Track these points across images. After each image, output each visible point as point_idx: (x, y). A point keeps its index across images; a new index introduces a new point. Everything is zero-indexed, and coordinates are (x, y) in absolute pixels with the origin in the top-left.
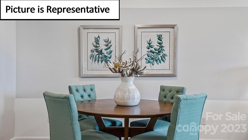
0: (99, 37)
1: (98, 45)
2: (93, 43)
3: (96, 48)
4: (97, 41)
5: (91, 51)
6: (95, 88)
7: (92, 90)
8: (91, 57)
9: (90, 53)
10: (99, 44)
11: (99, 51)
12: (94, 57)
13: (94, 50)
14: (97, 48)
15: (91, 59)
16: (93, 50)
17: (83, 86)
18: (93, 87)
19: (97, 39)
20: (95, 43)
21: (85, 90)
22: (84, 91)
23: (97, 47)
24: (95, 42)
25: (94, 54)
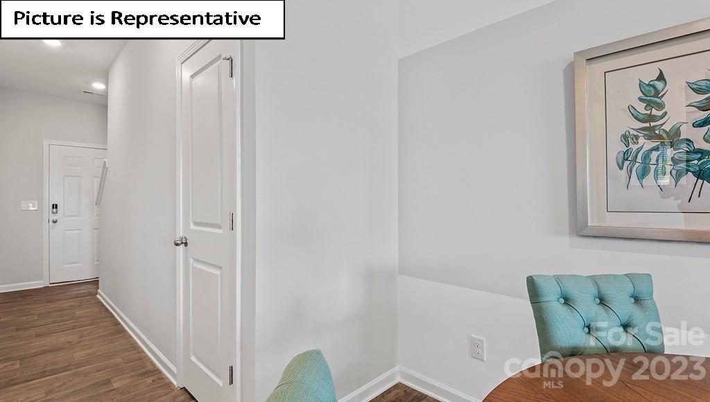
0: (661, 77)
1: (654, 112)
2: (631, 109)
3: (647, 125)
4: (652, 94)
5: (625, 138)
6: (652, 294)
7: (637, 300)
8: (625, 159)
9: (617, 147)
10: (660, 106)
11: (665, 135)
12: (639, 159)
13: (636, 133)
14: (652, 124)
15: (621, 168)
16: (632, 132)
17: (593, 279)
18: (642, 288)
19: (652, 89)
20: (641, 108)
21: (602, 301)
22: (598, 301)
23: (651, 118)
24: (641, 100)
25: (634, 147)
